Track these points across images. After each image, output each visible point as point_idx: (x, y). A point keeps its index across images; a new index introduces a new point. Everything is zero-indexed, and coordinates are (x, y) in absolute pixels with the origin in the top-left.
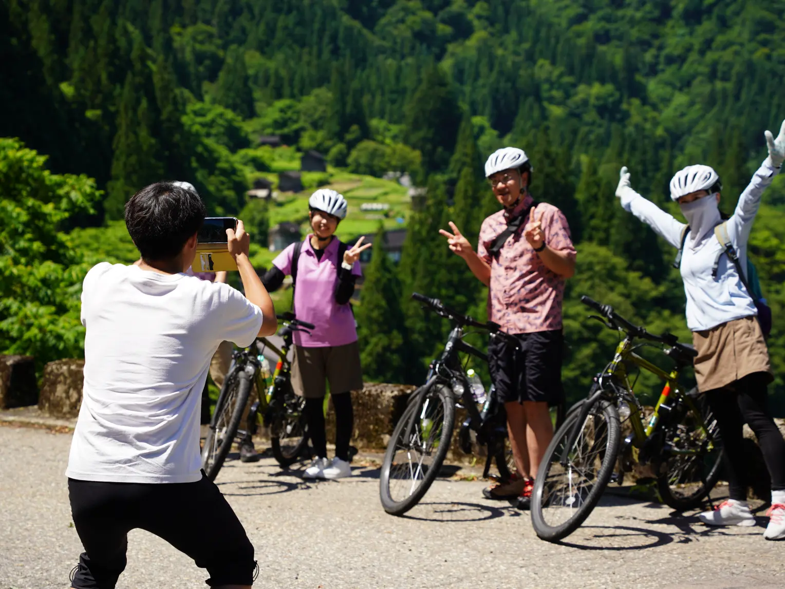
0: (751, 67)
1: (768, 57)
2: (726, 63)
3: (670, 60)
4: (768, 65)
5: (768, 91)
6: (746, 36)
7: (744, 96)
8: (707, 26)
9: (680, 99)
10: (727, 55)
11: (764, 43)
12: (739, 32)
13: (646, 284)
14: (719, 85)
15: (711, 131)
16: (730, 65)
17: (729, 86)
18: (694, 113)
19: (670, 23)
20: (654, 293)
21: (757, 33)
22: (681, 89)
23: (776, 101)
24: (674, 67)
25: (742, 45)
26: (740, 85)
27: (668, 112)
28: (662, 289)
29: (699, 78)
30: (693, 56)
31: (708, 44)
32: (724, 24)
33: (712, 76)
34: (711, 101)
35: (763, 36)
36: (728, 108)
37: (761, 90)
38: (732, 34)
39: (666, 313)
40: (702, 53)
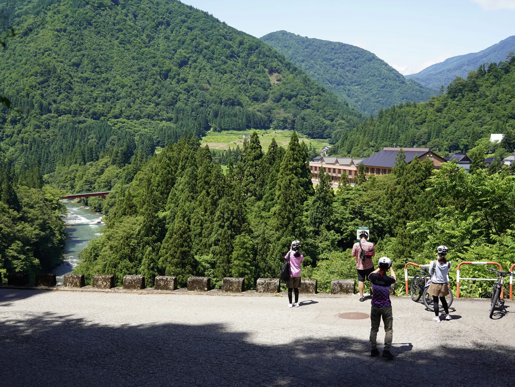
0: (34, 140)
1: (40, 136)
2: (26, 138)
3: (7, 136)
4: (39, 139)
5: (40, 147)
6: (32, 129)
7: (33, 149)
8: (18, 126)
9: (12, 149)
10: (26, 135)
11: (38, 132)
12: (29, 128)
13: (15, 213)
14: (24, 145)
15: (23, 160)
16: (28, 139)
17: (28, 145)
18: (17, 154)
19: (6, 124)
20: (18, 216)
21: (35, 129)
22: (12, 146)
23: (43, 150)
24: (9, 138)
25: (30, 132)
26: (31, 144)
27: (8, 154)
28: (21, 214)
29: (18, 142)
30: (15, 135)
31: (20, 132)
32: (24, 125)
33: (22, 142)
34: (22, 150)
35: (37, 130)
36: (28, 152)
37: (38, 147)
38: (27, 129)
39: (23, 222)
40: (18, 134)
